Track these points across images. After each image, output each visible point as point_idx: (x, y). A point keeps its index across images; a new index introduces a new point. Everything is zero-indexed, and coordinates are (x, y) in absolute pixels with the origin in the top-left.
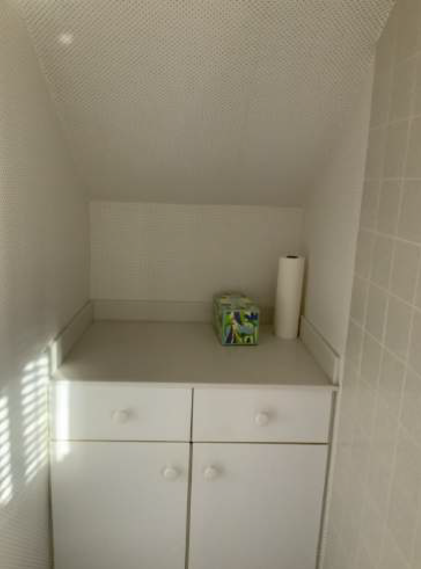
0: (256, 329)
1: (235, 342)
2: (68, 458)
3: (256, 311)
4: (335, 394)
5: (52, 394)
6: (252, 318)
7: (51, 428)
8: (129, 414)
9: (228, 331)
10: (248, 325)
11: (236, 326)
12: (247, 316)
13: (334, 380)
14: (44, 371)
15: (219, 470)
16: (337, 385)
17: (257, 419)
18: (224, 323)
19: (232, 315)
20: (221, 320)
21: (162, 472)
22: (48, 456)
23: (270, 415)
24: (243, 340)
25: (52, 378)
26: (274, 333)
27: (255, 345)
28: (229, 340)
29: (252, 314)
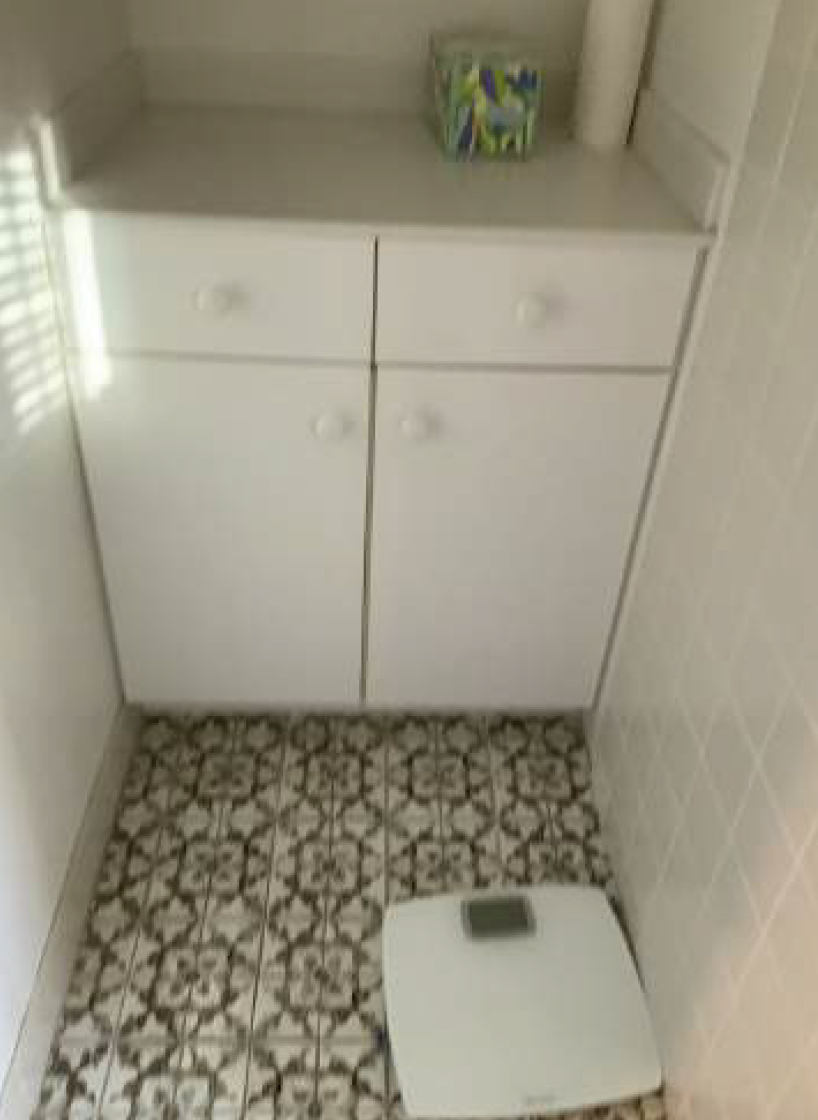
0: (532, 115)
1: (478, 145)
2: (109, 393)
3: (534, 66)
4: (703, 256)
5: (56, 245)
6: (523, 83)
7: (64, 327)
8: (232, 298)
9: (463, 122)
10: (511, 102)
11: (482, 104)
12: (509, 80)
13: (707, 224)
14: (27, 187)
15: (433, 426)
16: (713, 230)
17: (521, 311)
18: (455, 95)
19: (474, 75)
20: (446, 89)
21: (313, 426)
22: (67, 386)
23: (550, 306)
24: (498, 145)
25: (47, 204)
26: (571, 136)
27: (524, 157)
28: (463, 144)
29: (524, 75)
